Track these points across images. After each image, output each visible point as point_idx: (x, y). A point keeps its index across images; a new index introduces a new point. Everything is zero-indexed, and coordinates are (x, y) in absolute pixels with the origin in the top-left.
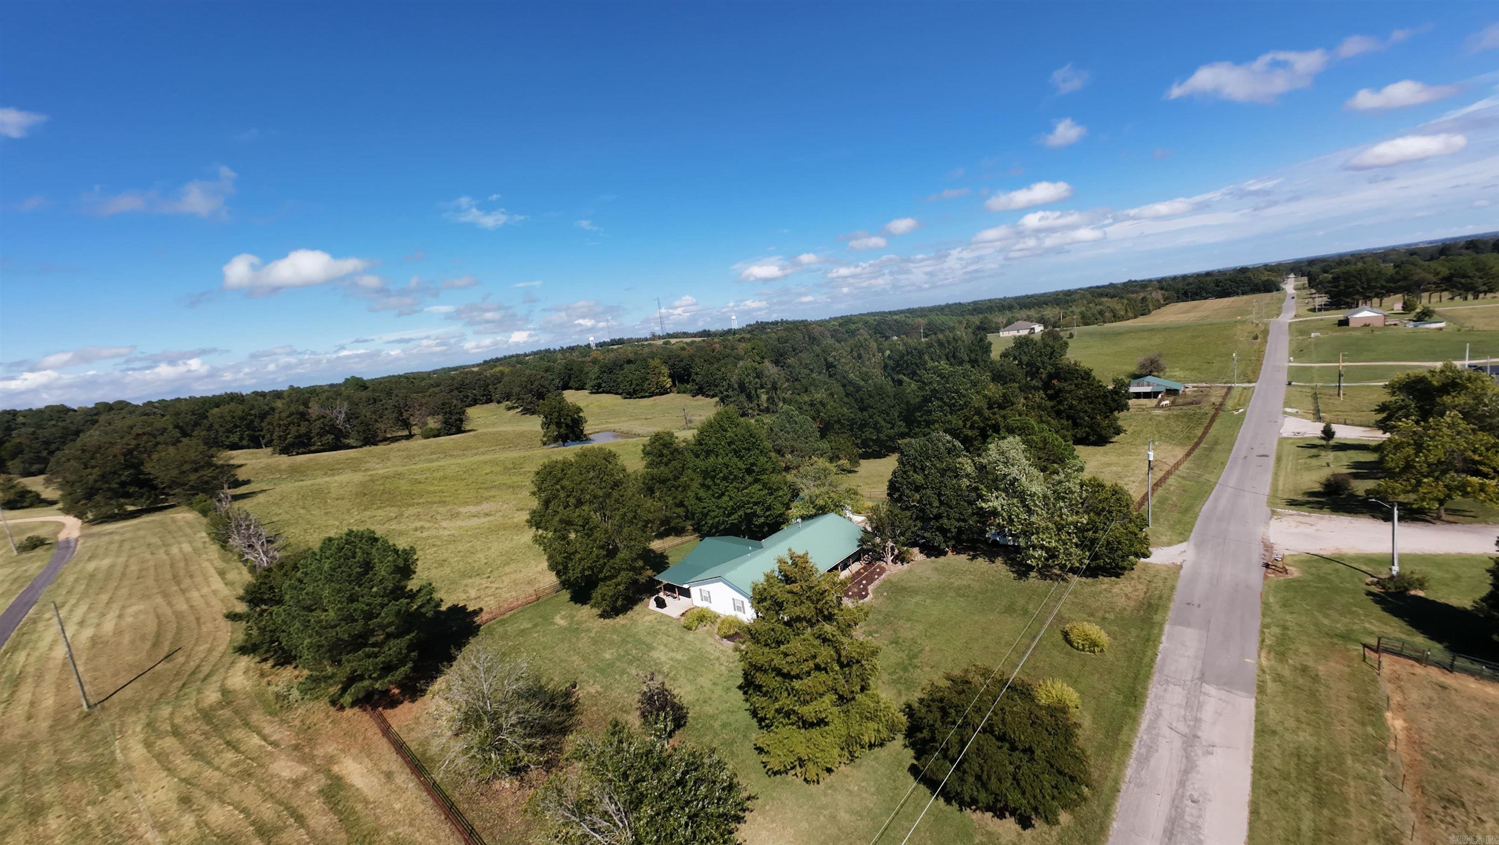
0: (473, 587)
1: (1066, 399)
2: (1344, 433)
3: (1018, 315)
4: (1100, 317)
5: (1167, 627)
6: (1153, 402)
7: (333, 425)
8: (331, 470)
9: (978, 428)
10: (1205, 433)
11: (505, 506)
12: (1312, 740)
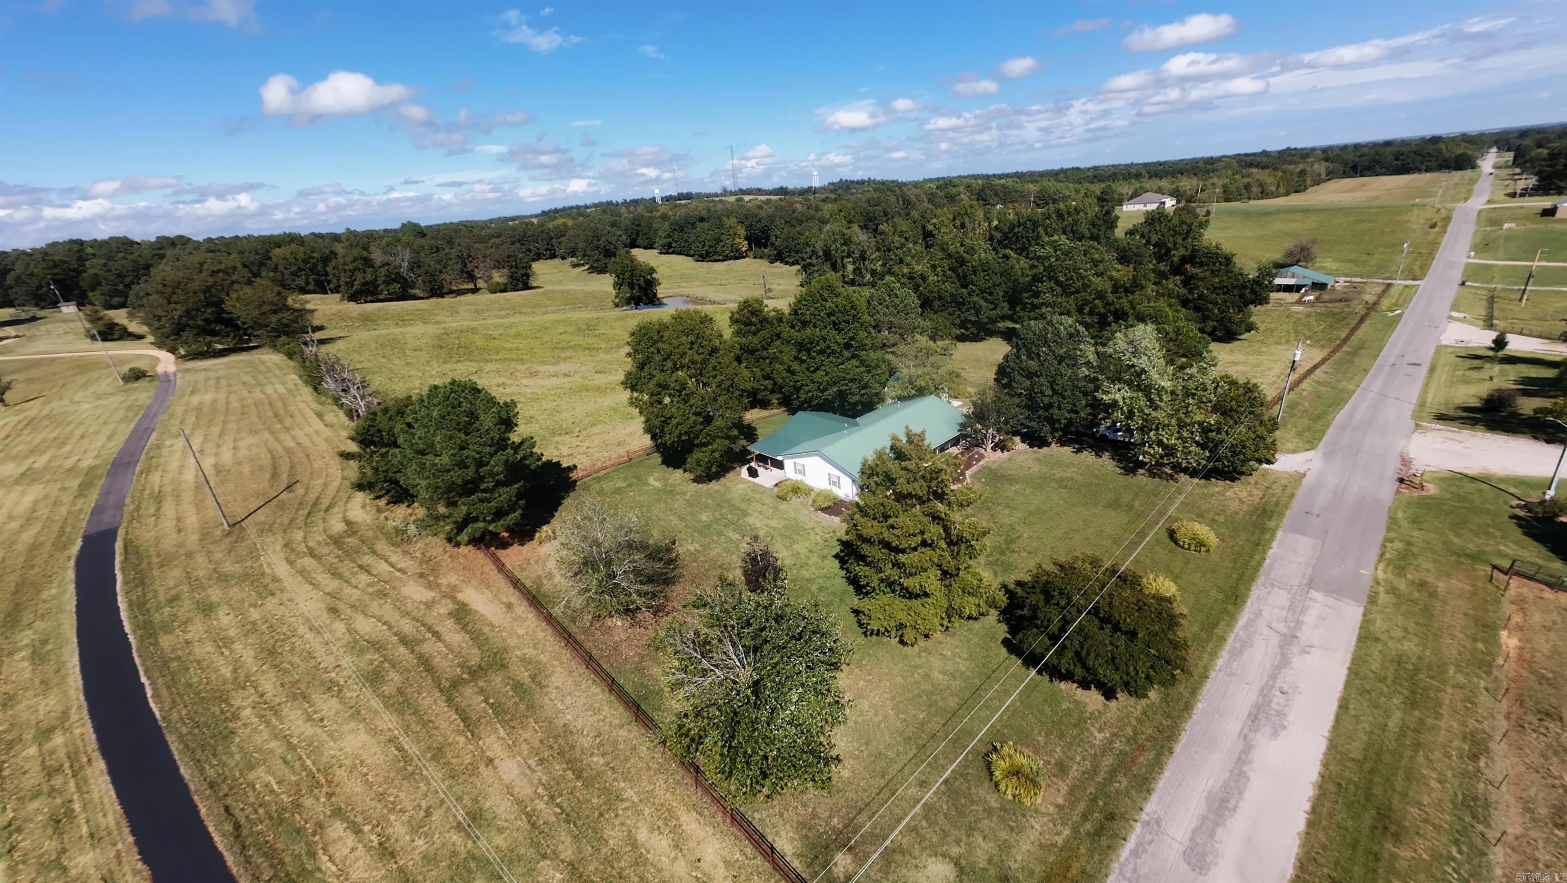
0: (564, 444)
1: (1197, 287)
2: (1517, 344)
3: (1147, 186)
4: (1245, 193)
5: (1279, 534)
6: (1294, 296)
7: (398, 273)
8: (402, 320)
9: (1099, 314)
10: (1349, 336)
11: (583, 368)
12: (1417, 650)
